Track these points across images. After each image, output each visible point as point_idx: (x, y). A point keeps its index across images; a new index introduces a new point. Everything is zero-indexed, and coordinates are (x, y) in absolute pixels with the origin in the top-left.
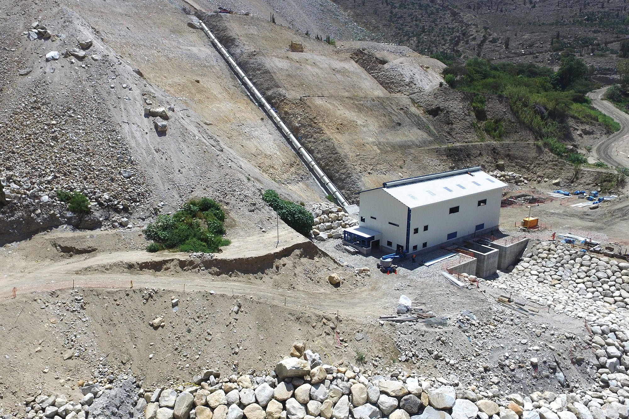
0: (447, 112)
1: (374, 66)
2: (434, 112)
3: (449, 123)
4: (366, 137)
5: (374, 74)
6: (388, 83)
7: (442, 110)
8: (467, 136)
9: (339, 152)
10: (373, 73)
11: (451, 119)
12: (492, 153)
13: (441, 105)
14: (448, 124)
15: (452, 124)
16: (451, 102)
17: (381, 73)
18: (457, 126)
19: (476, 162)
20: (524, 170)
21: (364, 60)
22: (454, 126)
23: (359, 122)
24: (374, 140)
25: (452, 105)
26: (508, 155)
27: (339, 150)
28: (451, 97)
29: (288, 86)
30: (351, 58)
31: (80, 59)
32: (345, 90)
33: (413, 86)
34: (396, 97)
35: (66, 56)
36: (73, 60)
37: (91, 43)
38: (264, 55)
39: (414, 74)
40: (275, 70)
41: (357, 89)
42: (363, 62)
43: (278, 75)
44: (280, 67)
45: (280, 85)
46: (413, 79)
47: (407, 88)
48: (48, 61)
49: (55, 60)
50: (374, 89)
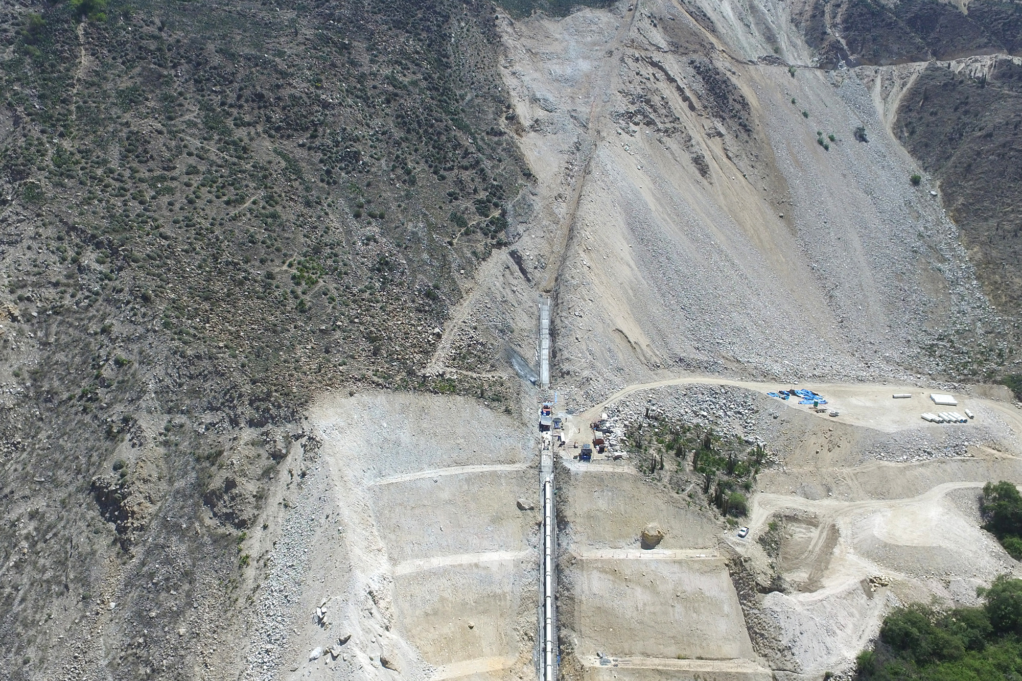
1: (749, 595)
5: (745, 608)
10: (745, 605)
17: (754, 611)
21: (741, 578)
29: (587, 629)
30: (727, 565)
31: (334, 658)
32: (673, 641)
33: (789, 657)
34: (744, 674)
35: (326, 653)
36: (329, 658)
37: (349, 637)
38: (583, 566)
39: (801, 634)
40: (583, 598)
41: (696, 638)
42: (739, 580)
43: (584, 607)
44: (595, 590)
45: (576, 627)
46: (795, 642)
47: (777, 657)
48: (310, 660)
49: (315, 659)
50: (729, 640)
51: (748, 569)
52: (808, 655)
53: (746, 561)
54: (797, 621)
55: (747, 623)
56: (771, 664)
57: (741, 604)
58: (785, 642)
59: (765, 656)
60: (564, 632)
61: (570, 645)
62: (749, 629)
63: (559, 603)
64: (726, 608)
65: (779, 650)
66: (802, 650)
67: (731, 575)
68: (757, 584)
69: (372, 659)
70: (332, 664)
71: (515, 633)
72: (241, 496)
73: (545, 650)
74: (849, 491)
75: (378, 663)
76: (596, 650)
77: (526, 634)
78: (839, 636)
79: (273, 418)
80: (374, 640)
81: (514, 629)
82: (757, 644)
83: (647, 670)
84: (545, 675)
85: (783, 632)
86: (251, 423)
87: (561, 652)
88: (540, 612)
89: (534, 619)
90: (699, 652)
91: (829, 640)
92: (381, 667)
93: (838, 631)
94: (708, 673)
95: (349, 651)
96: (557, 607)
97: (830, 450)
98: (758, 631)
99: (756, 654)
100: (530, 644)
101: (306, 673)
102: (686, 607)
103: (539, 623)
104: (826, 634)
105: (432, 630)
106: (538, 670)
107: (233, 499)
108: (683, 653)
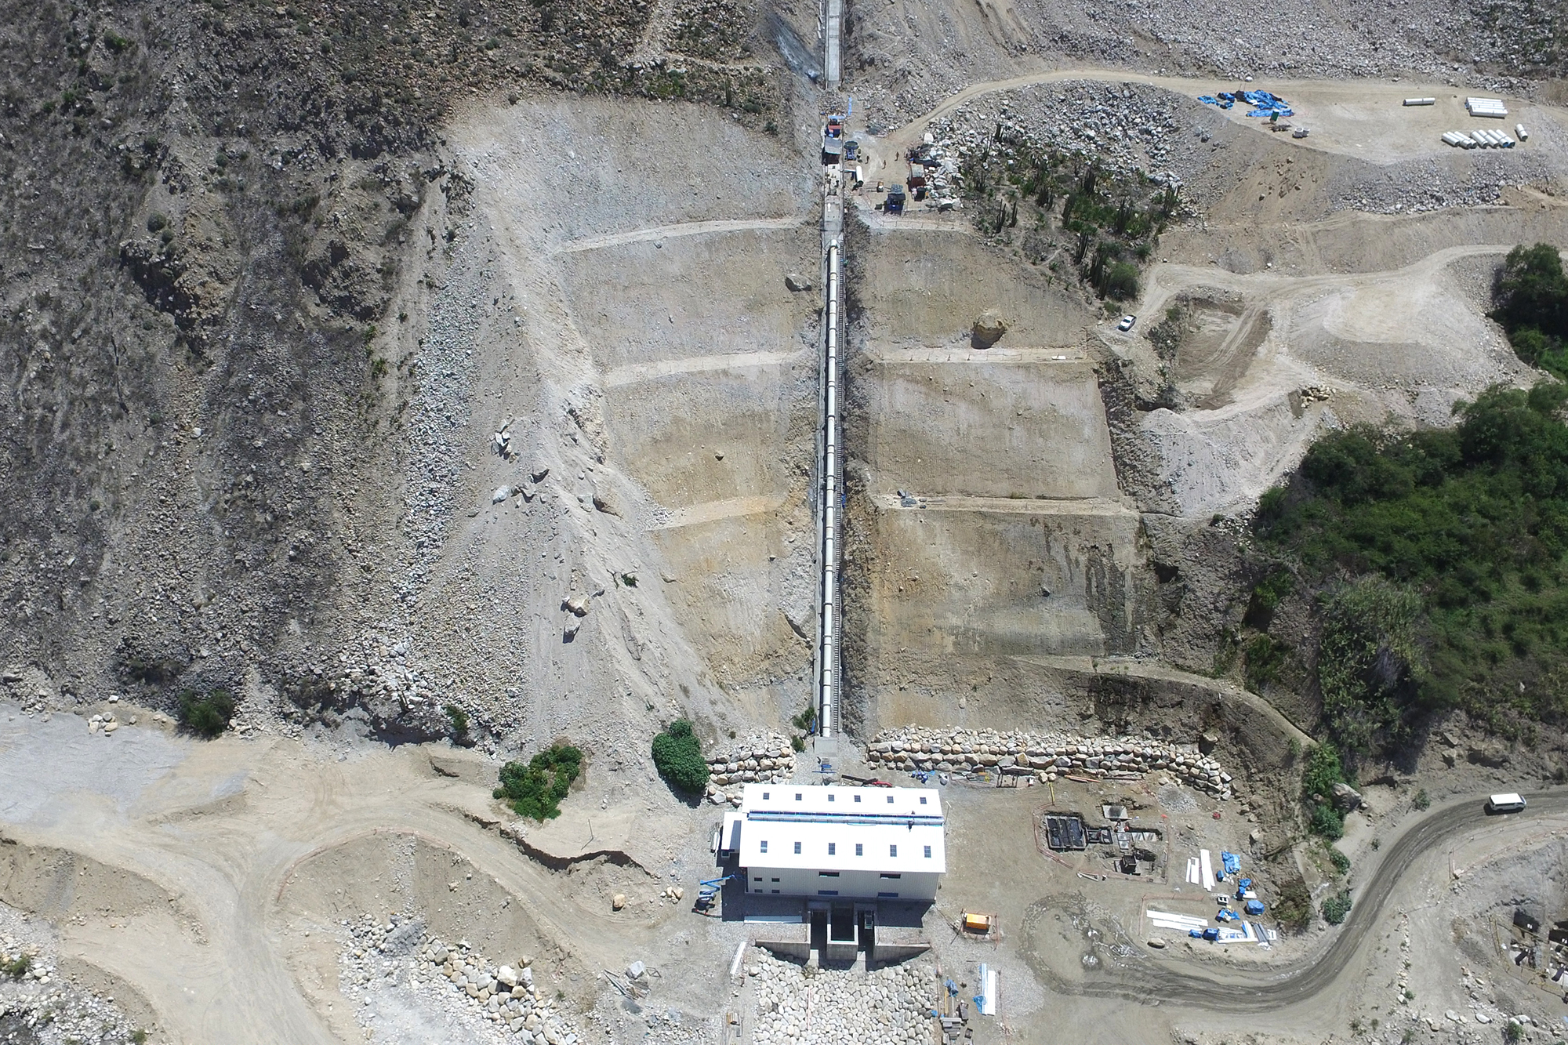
0: (1185, 587)
1: (1123, 413)
2: (1166, 573)
3: (1174, 609)
4: (949, 614)
5: (1114, 430)
6: (1125, 464)
7: (1179, 579)
8: (1188, 654)
9: (868, 641)
10: (1114, 426)
11: (1182, 606)
12: (1206, 711)
13: (1183, 566)
14: (1173, 611)
15: (1178, 615)
16: (1204, 570)
17: (1127, 435)
18: (1183, 625)
19: (1156, 716)
20: (1244, 773)
21: (1114, 390)
22: (1179, 621)
23: (957, 577)
24: (959, 623)
25: (1200, 578)
26: (1237, 730)
27: (870, 635)
28: (1211, 559)
29: (885, 459)
30: (1095, 371)
31: (528, 499)
32: (1006, 475)
33: (1167, 494)
34: (1101, 517)
35: (515, 493)
36: (520, 500)
37: (547, 472)
38: (882, 373)
39: (1190, 465)
40: (882, 418)
41: (1039, 472)
42: (1111, 392)
43: (882, 430)
44: (899, 407)
45: (870, 457)
46: (1178, 476)
47: (1150, 496)
48: (494, 503)
49: (501, 501)
50: (1085, 473)
51: (1127, 377)
52: (1193, 493)
53: (1124, 365)
54: (1187, 448)
55: (1114, 450)
56: (1140, 504)
57: (1109, 425)
58: (1164, 476)
59: (1134, 494)
60: (852, 464)
61: (861, 480)
62: (1115, 459)
63: (846, 426)
64: (1087, 432)
65: (1154, 487)
66: (1186, 487)
67: (1100, 385)
68: (1137, 398)
69: (581, 501)
70: (526, 507)
71: (783, 466)
72: (358, 270)
73: (825, 488)
74: (1300, 260)
75: (591, 506)
76: (896, 488)
77: (798, 467)
78: (1243, 469)
79: (390, 144)
80: (583, 476)
81: (781, 460)
82: (1125, 478)
83: (966, 513)
84: (824, 519)
85: (1164, 463)
86: (356, 152)
87: (847, 490)
88: (819, 437)
89: (810, 447)
90: (1041, 489)
91: (1226, 474)
92: (595, 511)
93: (1242, 462)
94: (1051, 516)
95: (548, 490)
96: (844, 430)
97: (1281, 195)
98: (1128, 461)
99: (1121, 493)
100: (804, 480)
101: (491, 519)
102: (1028, 430)
103: (817, 453)
104: (1224, 466)
105: (664, 461)
106: (815, 513)
107: (346, 275)
108: (1018, 493)
